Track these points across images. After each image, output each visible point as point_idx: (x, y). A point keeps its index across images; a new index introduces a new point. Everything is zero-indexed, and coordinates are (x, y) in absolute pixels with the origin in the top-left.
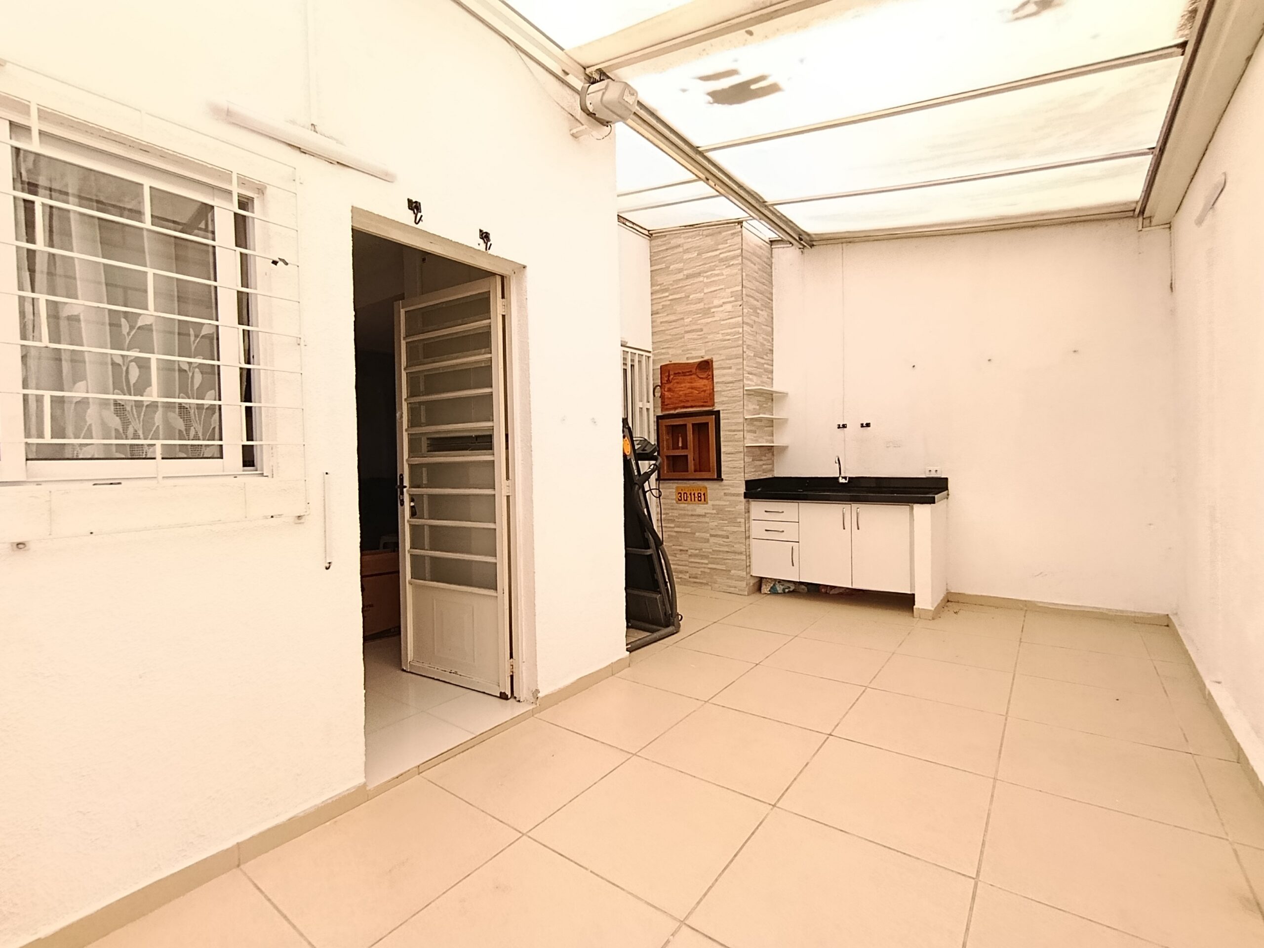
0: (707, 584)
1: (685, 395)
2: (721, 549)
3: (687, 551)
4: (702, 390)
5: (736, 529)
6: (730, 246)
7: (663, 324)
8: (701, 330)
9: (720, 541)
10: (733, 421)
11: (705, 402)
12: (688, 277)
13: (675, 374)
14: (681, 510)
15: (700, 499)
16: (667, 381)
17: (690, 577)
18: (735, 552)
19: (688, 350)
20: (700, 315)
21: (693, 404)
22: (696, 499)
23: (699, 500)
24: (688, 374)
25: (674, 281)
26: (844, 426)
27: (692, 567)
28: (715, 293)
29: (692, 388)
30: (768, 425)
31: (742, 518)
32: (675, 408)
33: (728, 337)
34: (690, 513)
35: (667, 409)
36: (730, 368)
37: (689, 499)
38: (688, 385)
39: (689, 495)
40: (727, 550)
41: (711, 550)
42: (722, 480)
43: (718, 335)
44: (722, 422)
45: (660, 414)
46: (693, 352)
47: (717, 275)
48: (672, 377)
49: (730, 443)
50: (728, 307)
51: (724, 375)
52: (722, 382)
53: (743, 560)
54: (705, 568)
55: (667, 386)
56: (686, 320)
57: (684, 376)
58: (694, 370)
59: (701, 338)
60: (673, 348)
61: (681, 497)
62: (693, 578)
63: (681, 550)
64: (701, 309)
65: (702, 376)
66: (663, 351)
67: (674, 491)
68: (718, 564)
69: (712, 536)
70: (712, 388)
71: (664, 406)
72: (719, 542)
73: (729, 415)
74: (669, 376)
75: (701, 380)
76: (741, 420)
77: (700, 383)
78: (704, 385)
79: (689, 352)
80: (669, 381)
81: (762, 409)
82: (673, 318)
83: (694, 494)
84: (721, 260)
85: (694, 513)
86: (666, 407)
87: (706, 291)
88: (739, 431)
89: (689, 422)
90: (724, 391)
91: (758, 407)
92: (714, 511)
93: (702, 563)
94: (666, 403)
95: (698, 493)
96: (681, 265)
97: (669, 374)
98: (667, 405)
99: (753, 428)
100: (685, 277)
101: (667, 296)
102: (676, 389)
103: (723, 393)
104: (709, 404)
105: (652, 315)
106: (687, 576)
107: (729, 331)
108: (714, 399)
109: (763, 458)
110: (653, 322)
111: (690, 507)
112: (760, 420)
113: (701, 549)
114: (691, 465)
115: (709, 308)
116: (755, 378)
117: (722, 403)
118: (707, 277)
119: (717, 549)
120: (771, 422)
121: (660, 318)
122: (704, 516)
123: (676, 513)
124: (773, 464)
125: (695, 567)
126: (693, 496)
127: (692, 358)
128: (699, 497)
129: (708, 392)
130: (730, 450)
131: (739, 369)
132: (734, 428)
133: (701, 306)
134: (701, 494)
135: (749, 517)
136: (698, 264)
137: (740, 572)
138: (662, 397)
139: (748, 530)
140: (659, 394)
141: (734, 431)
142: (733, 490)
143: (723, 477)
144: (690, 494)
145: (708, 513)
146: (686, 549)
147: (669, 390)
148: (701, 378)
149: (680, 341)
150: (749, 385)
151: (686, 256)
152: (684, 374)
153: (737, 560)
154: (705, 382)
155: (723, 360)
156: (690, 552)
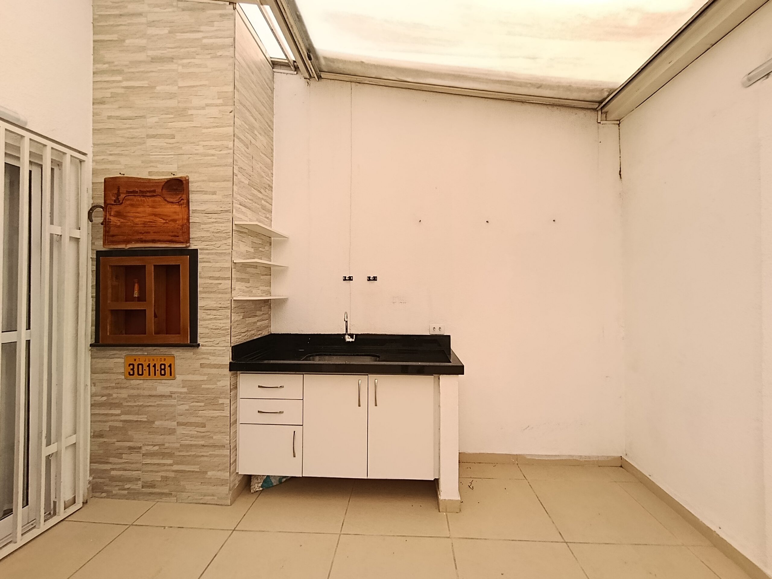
0: (169, 494)
1: (144, 223)
2: (193, 443)
3: (140, 448)
4: (170, 218)
5: (217, 413)
6: (216, 30)
7: (111, 120)
8: (173, 137)
9: (193, 431)
10: (218, 265)
11: (175, 236)
12: (154, 60)
13: (128, 192)
14: (133, 389)
15: (163, 372)
16: (115, 201)
17: (143, 487)
18: (214, 446)
19: (151, 162)
20: (172, 116)
21: (156, 237)
22: (158, 373)
23: (161, 375)
24: (148, 194)
25: (130, 62)
26: (350, 279)
27: (147, 472)
28: (194, 89)
29: (155, 215)
30: (265, 273)
31: (225, 398)
32: (128, 242)
33: (212, 152)
34: (146, 393)
35: (113, 242)
36: (214, 193)
37: (146, 373)
38: (149, 210)
39: (145, 367)
40: (202, 443)
41: (178, 445)
42: (199, 345)
43: (197, 147)
44: (200, 265)
45: (102, 249)
46: (159, 166)
47: (199, 66)
48: (122, 196)
49: (212, 295)
50: (214, 111)
51: (205, 202)
52: (202, 212)
53: (225, 456)
54: (167, 471)
55: (116, 208)
56: (149, 120)
57: (144, 196)
58: (159, 190)
59: (171, 148)
60: (126, 155)
61: (133, 369)
62: (149, 487)
63: (130, 448)
64: (173, 108)
65: (171, 200)
66: (111, 158)
67: (123, 360)
68: (189, 464)
69: (179, 424)
70: (186, 217)
71: (108, 237)
72: (191, 433)
73: (210, 256)
74: (118, 194)
75: (169, 206)
76: (228, 265)
77: (169, 209)
78: (175, 212)
79: (152, 164)
80: (117, 202)
81: (257, 252)
82: (127, 113)
83: (154, 366)
84: (205, 47)
85: (154, 393)
86: (111, 238)
87: (181, 84)
88: (225, 279)
89: (151, 263)
90: (205, 224)
91: (252, 250)
92: (185, 390)
93: (164, 465)
94: (111, 233)
95: (161, 365)
96: (143, 42)
97: (119, 191)
98: (113, 236)
99: (244, 276)
100: (150, 59)
101: (120, 82)
102: (129, 215)
103: (203, 226)
104: (181, 239)
105: (93, 104)
106: (138, 486)
107: (214, 143)
108: (189, 234)
109: (258, 313)
110: (94, 114)
111: (148, 384)
112: (255, 266)
113: (164, 445)
114: (151, 323)
115: (185, 109)
116: (249, 212)
117: (202, 239)
118: (183, 66)
119: (187, 442)
120: (268, 270)
121: (107, 110)
122: (170, 396)
123: (124, 394)
124: (269, 318)
125: (152, 471)
126: (152, 369)
127: (157, 173)
128: (161, 369)
129: (180, 222)
130: (212, 304)
131: (227, 196)
132: (217, 274)
133: (172, 103)
134: (164, 365)
135: (236, 395)
136: (170, 46)
137: (220, 472)
138: (106, 223)
139: (234, 413)
140: (101, 220)
141: (218, 278)
142: (213, 360)
143: (199, 341)
144: (149, 366)
145: (175, 393)
146: (139, 445)
147: (118, 214)
148: (169, 202)
149: (139, 147)
150: (241, 219)
151: (151, 31)
152: (143, 194)
153: (217, 456)
154: (176, 208)
155: (203, 181)
156: (144, 450)
